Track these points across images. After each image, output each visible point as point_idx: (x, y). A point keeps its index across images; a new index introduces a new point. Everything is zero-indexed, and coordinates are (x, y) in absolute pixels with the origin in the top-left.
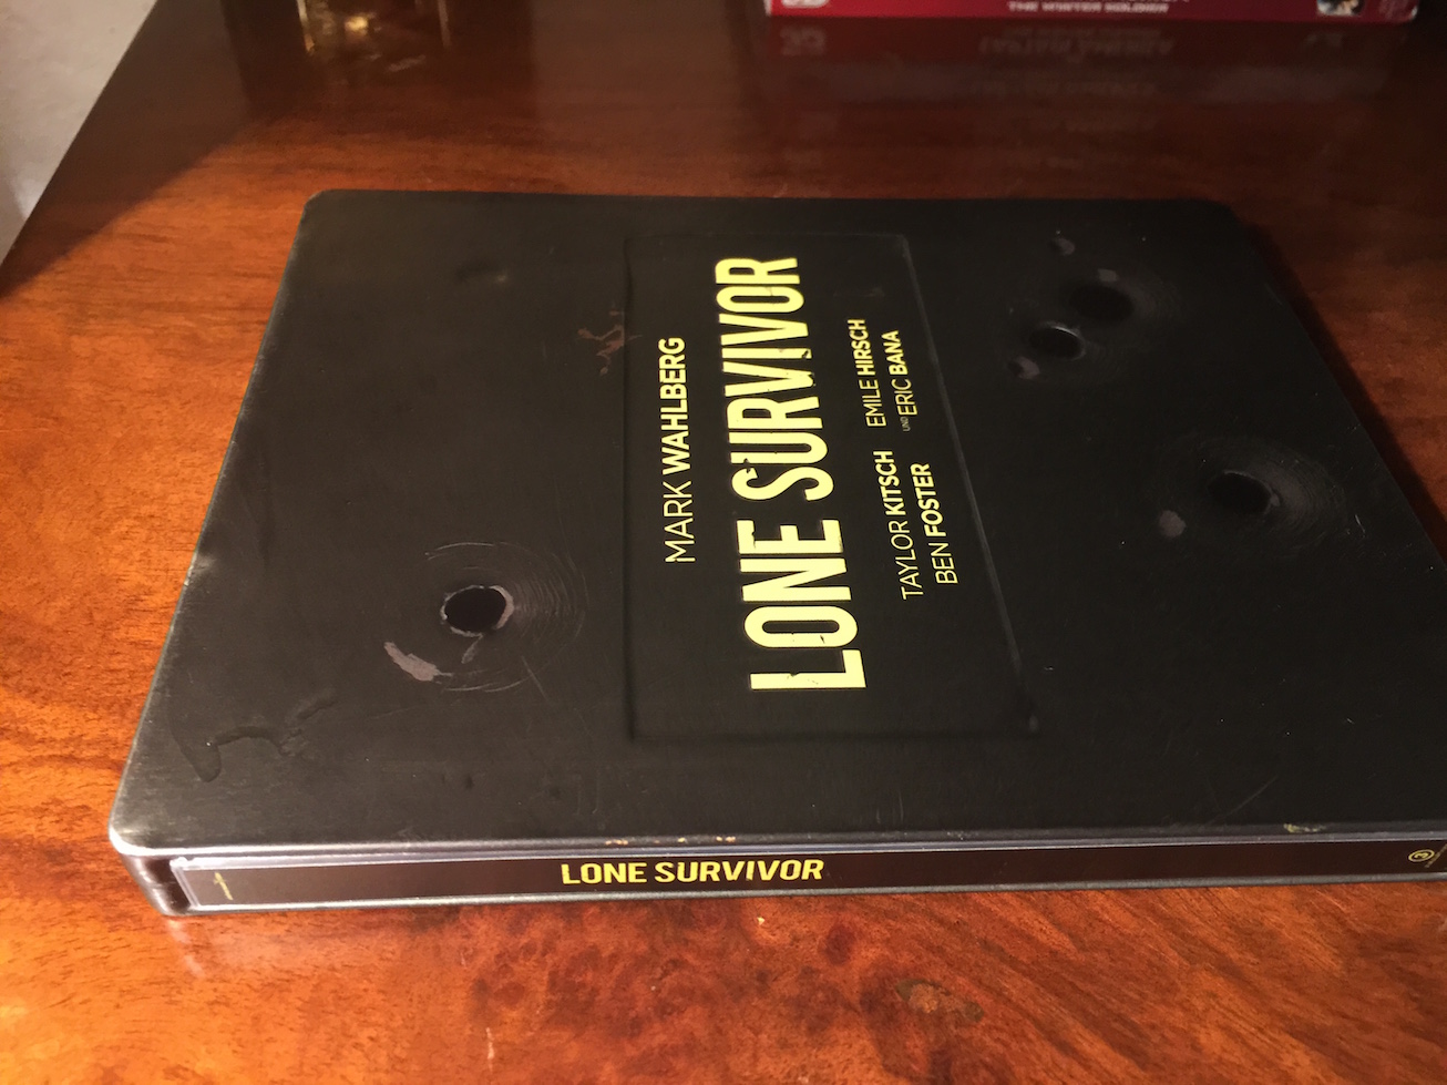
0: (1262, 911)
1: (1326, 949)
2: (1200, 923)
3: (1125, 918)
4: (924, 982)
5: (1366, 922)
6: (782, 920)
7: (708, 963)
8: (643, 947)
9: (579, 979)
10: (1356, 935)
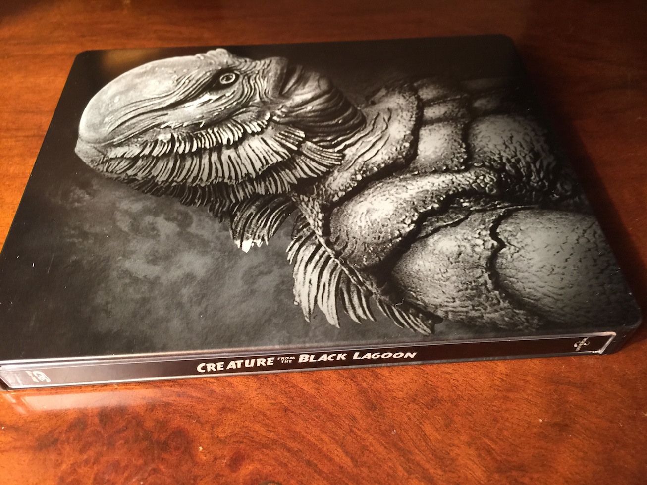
0: (451, 447)
1: (479, 467)
2: (418, 452)
3: (381, 449)
4: (274, 482)
5: (503, 454)
6: (211, 449)
7: (171, 470)
8: (141, 461)
9: (107, 477)
10: (497, 460)
